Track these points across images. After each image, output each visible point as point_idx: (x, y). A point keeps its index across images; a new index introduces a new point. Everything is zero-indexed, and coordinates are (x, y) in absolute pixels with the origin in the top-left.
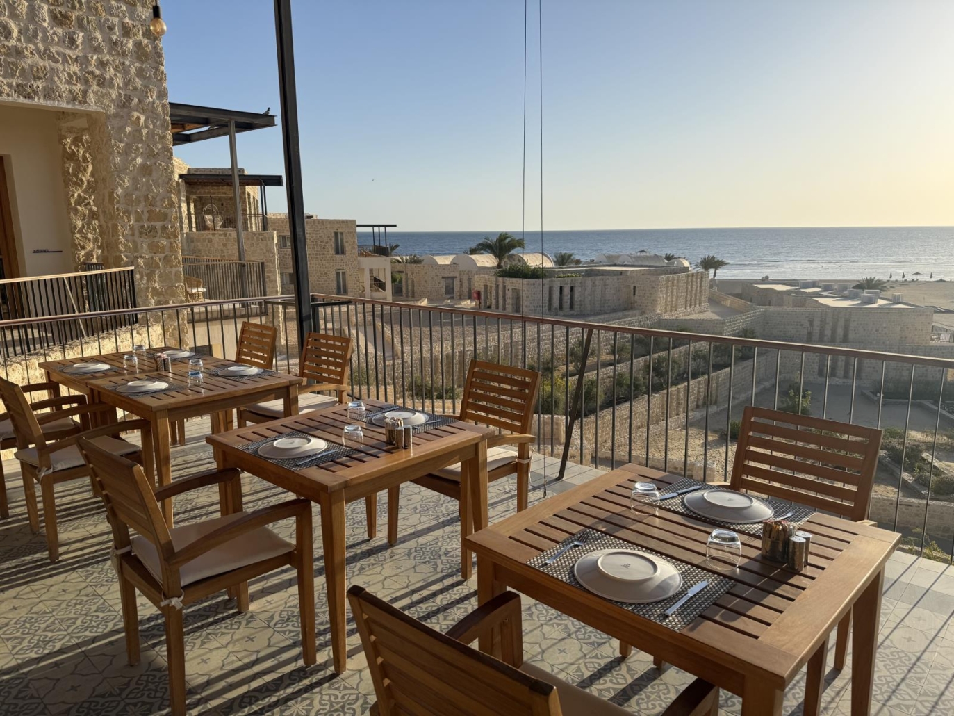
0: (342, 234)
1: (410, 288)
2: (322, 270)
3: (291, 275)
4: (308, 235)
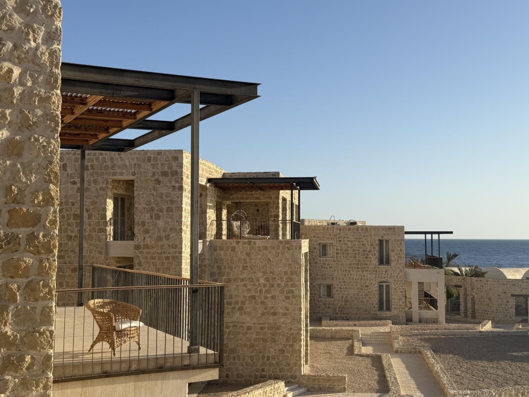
0: (387, 241)
1: (469, 305)
2: (363, 282)
3: (329, 287)
4: (349, 243)
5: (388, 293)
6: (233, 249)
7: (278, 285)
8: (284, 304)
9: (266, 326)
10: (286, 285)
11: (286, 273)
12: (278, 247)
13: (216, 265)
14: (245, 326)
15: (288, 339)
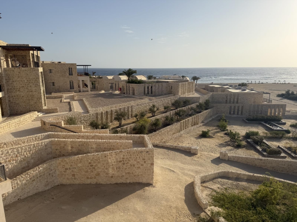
0: (71, 68)
2: (64, 81)
3: (53, 83)
4: (59, 69)
5: (73, 84)
6: (13, 71)
7: (32, 82)
8: (35, 88)
9: (29, 95)
10: (35, 82)
11: (34, 78)
12: (30, 70)
13: (7, 76)
14: (21, 96)
15: (37, 99)
